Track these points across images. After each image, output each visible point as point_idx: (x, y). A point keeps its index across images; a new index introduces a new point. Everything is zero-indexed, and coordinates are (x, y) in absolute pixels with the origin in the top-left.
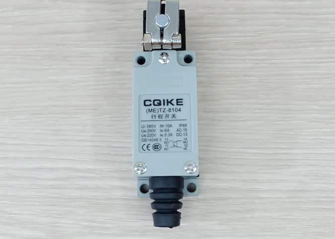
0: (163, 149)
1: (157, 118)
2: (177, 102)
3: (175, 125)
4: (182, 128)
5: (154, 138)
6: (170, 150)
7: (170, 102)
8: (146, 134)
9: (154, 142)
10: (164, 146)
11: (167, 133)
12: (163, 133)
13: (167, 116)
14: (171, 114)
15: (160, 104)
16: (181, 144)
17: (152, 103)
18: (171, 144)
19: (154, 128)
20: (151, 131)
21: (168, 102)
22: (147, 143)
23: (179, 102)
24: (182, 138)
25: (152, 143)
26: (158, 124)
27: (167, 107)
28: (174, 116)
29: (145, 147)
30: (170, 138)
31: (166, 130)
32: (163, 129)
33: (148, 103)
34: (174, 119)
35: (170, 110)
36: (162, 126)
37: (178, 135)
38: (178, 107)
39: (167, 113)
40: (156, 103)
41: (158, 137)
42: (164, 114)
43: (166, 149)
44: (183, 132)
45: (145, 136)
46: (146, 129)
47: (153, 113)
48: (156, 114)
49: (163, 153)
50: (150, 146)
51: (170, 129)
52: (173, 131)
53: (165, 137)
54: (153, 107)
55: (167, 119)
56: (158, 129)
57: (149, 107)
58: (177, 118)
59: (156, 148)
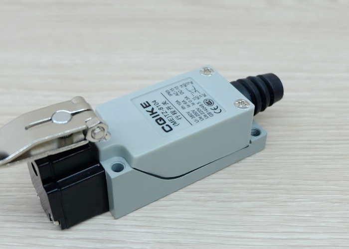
1: (178, 114)
2: (147, 107)
3: (173, 99)
4: (171, 93)
5: (201, 108)
6: (202, 92)
7: (152, 112)
8: (202, 116)
9: (205, 106)
10: (203, 98)
11: (187, 101)
12: (190, 104)
13: (169, 108)
14: (165, 107)
15: (161, 119)
16: (190, 87)
17: (164, 125)
18: (197, 94)
19: (191, 112)
20: (196, 114)
21: (153, 114)
22: (212, 112)
23: (146, 105)
24: (183, 89)
25: (208, 108)
26: (184, 112)
27: (159, 112)
28: (165, 103)
29: (218, 111)
30: (191, 97)
31: (186, 103)
32: (185, 106)
33: (167, 128)
34: (167, 102)
35: (161, 109)
36: (183, 108)
37: (181, 92)
38: (152, 104)
39: (165, 109)
40: (162, 122)
41: (197, 106)
42: (169, 112)
43: (205, 96)
44: (177, 91)
45: (205, 116)
46: (197, 118)
47: (175, 120)
48: (174, 117)
49: (211, 96)
50: (212, 107)
51: (181, 101)
52: (181, 98)
53: (193, 101)
54: (168, 123)
55: (172, 107)
56: (189, 110)
57: (171, 125)
58: (164, 100)
59: (210, 103)
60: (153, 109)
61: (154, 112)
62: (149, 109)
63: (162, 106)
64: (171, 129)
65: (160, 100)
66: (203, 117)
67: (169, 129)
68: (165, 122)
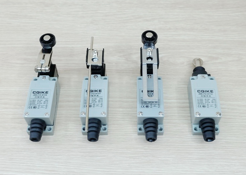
1: (37, 98)
2: (46, 92)
3: (44, 100)
4: (46, 101)
5: (34, 104)
7: (43, 92)
10: (38, 107)
11: (40, 103)
12: (38, 103)
15: (39, 93)
16: (45, 107)
17: (36, 92)
18: (41, 107)
19: (35, 101)
22: (31, 106)
24: (45, 105)
25: (33, 106)
26: (37, 100)
27: (41, 94)
28: (44, 97)
29: (30, 107)
30: (41, 105)
32: (39, 101)
33: (34, 92)
36: (38, 100)
37: (44, 103)
38: (46, 94)
39: (42, 96)
40: (38, 93)
41: (36, 104)
42: (40, 96)
44: (46, 103)
46: (32, 101)
47: (36, 96)
49: (37, 109)
51: (41, 101)
52: (42, 102)
56: (37, 101)
57: (35, 94)
59: (35, 107)
63: (43, 96)
65: (46, 97)
66: (31, 103)
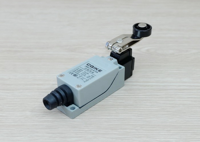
0: (77, 77)
1: (86, 70)
2: (99, 70)
3: (90, 74)
4: (92, 77)
6: (79, 79)
9: (77, 74)
10: (78, 76)
11: (84, 74)
12: (83, 74)
13: (91, 71)
14: (92, 71)
15: (92, 67)
16: (85, 80)
17: (90, 65)
18: (81, 78)
20: (80, 71)
21: (96, 68)
22: (73, 72)
23: (100, 71)
24: (87, 79)
25: (75, 73)
26: (84, 71)
27: (94, 69)
29: (71, 73)
30: (83, 76)
31: (85, 74)
32: (85, 73)
33: (89, 65)
35: (94, 70)
36: (85, 72)
37: (87, 77)
38: (98, 71)
39: (92, 70)
40: (91, 66)
41: (79, 73)
42: (90, 70)
43: (77, 78)
44: (90, 78)
45: (76, 71)
46: (78, 69)
47: (87, 68)
48: (88, 69)
49: (75, 78)
50: (73, 74)
52: (87, 75)
53: (82, 75)
54: (89, 66)
55: (90, 72)
57: (88, 66)
58: (93, 74)
59: (75, 75)
60: (97, 70)
61: (96, 69)
62: (98, 70)
63: (94, 71)
64: (87, 65)
65: (95, 73)
66: (76, 70)
67: (88, 65)
68: (90, 66)
